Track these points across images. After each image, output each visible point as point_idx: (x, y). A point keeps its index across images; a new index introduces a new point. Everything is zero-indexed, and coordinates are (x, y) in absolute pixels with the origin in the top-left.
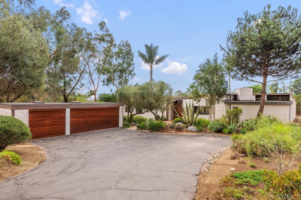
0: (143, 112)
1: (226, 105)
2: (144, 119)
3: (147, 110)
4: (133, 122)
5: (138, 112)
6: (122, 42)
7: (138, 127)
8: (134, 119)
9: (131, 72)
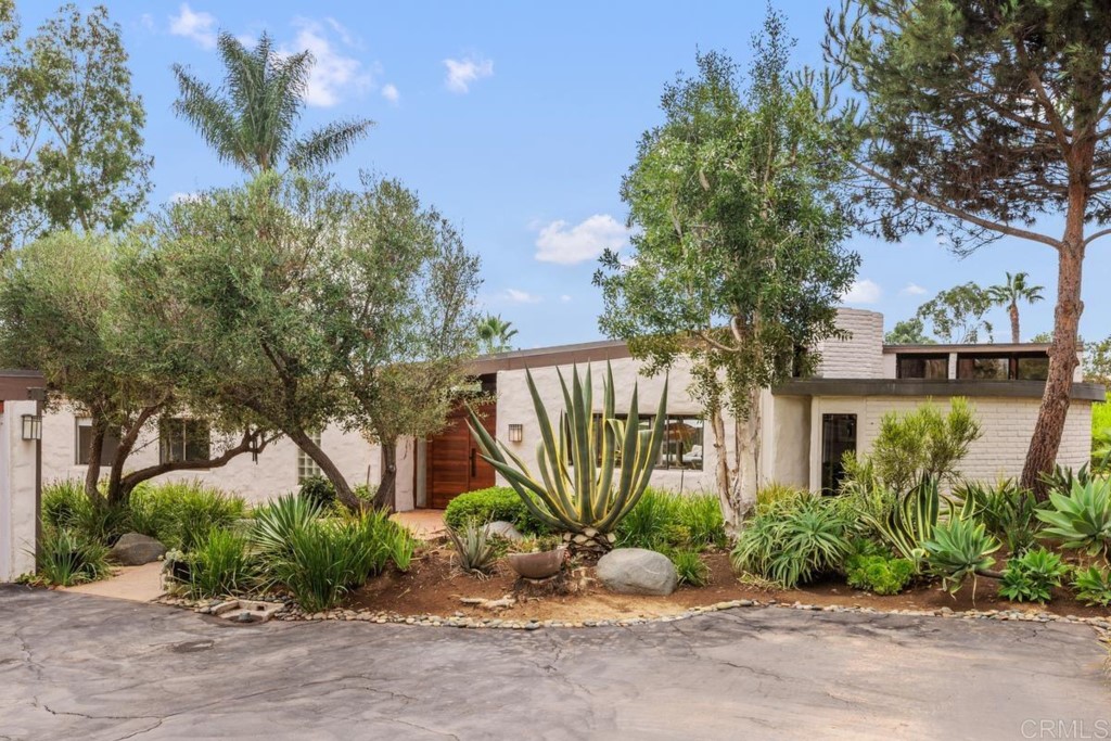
0: (215, 453)
1: (782, 402)
2: (222, 508)
3: (248, 438)
4: (132, 535)
5: (178, 449)
6: (67, 16)
7: (180, 571)
8: (148, 511)
9: (126, 213)
